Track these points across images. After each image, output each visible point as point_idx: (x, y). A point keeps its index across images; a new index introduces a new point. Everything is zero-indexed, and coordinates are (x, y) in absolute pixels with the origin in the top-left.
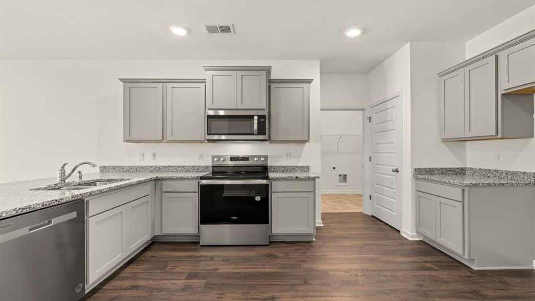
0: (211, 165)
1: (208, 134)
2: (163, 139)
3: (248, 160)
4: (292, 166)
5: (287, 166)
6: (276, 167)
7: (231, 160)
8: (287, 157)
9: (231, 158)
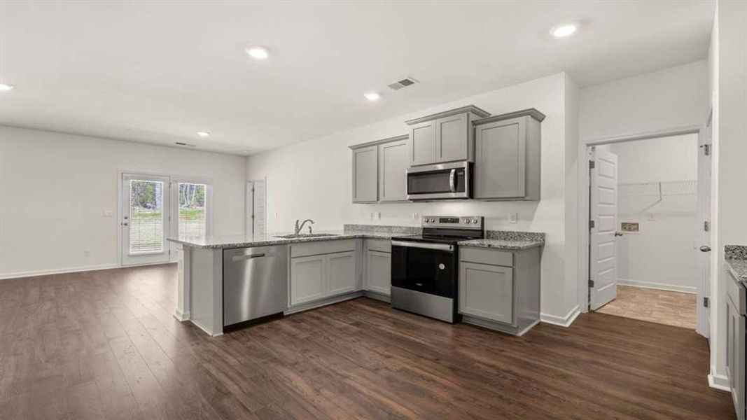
0: (420, 226)
1: (408, 194)
2: (378, 200)
3: (458, 222)
4: (518, 233)
5: (511, 232)
6: (496, 232)
7: (440, 222)
8: (513, 220)
9: (440, 219)
